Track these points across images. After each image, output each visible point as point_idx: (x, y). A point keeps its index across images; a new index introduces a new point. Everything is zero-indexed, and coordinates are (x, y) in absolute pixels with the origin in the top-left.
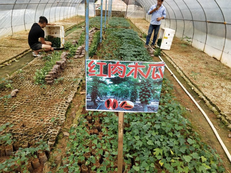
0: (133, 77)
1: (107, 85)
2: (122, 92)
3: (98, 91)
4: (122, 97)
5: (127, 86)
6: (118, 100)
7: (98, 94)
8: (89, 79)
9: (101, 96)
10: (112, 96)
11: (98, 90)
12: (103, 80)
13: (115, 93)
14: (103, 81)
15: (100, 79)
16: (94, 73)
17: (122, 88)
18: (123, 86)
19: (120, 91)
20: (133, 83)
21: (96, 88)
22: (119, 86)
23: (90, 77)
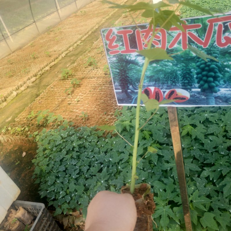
0: (181, 47)
1: (139, 66)
2: (165, 75)
3: (129, 78)
4: (168, 83)
5: (173, 65)
6: (162, 89)
7: (129, 82)
8: (111, 59)
9: (134, 84)
10: (152, 83)
11: (128, 75)
12: (132, 59)
13: (154, 78)
14: (132, 61)
15: (127, 57)
16: (117, 49)
17: (164, 69)
18: (166, 65)
19: (162, 74)
20: (182, 59)
21: (125, 71)
22: (158, 66)
23: (112, 57)
